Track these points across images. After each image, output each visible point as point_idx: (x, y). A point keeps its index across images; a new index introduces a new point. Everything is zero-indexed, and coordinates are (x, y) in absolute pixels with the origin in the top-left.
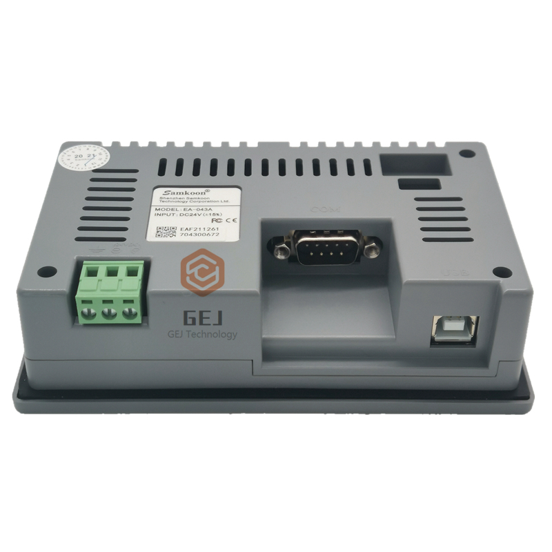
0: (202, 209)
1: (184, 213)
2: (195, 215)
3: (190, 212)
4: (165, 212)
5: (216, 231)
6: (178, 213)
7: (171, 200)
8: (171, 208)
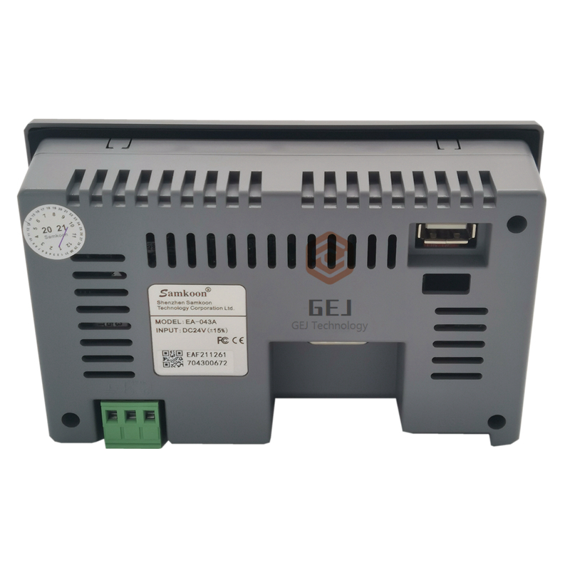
0: (206, 322)
1: (188, 326)
2: (199, 331)
3: (193, 326)
4: (167, 326)
5: (223, 359)
6: (180, 327)
7: (170, 306)
8: (172, 318)
